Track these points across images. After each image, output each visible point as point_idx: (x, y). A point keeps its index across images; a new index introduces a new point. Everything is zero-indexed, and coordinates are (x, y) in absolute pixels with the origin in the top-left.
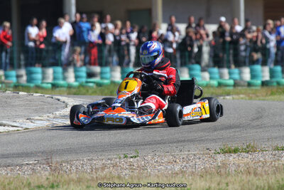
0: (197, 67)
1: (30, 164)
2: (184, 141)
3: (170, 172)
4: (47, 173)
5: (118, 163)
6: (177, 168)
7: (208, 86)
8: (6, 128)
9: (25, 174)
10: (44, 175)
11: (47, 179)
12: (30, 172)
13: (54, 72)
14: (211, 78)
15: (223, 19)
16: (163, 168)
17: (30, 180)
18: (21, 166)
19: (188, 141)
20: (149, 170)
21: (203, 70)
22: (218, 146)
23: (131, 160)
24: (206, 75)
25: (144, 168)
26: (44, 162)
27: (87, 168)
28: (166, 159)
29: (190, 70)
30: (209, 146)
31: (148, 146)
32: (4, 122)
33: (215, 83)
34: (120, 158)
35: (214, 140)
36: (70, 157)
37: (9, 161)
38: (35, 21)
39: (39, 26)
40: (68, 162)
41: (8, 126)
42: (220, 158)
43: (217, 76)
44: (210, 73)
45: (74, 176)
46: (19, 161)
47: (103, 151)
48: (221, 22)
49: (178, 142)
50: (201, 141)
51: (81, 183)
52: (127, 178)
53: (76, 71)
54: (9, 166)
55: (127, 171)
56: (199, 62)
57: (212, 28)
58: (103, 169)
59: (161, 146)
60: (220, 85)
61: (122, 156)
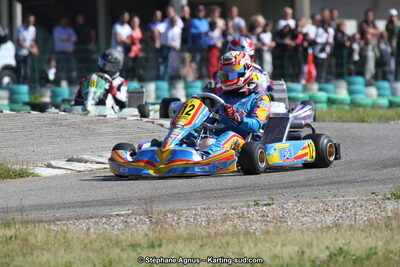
0: (359, 80)
1: (122, 215)
2: (339, 183)
3: (319, 226)
4: (145, 227)
5: (245, 213)
6: (329, 220)
7: (374, 106)
8: (89, 165)
9: (116, 228)
10: (142, 229)
11: (146, 235)
12: (121, 226)
13: (157, 89)
14: (379, 95)
15: (394, 12)
16: (310, 220)
17: (121, 237)
18: (109, 217)
19: (345, 182)
20: (289, 223)
21: (368, 84)
22: (388, 189)
23: (265, 208)
24: (373, 91)
25: (282, 219)
26: (141, 211)
27: (203, 220)
28: (313, 208)
29: (349, 84)
30: (374, 188)
31: (288, 190)
32: (85, 157)
33: (384, 102)
34: (249, 206)
35: (382, 181)
36: (177, 205)
37: (93, 211)
38: (127, 16)
39: (130, 23)
40: (174, 212)
41: (91, 162)
42: (390, 206)
43: (388, 92)
44: (378, 89)
45: (183, 231)
46: (106, 211)
47: (225, 197)
48: (391, 16)
49: (331, 183)
50: (364, 182)
51: (193, 241)
52: (257, 233)
53: (187, 87)
54: (91, 218)
55: (258, 225)
56: (361, 73)
57: (381, 25)
58: (224, 221)
59: (306, 189)
60: (392, 105)
61: (252, 203)
